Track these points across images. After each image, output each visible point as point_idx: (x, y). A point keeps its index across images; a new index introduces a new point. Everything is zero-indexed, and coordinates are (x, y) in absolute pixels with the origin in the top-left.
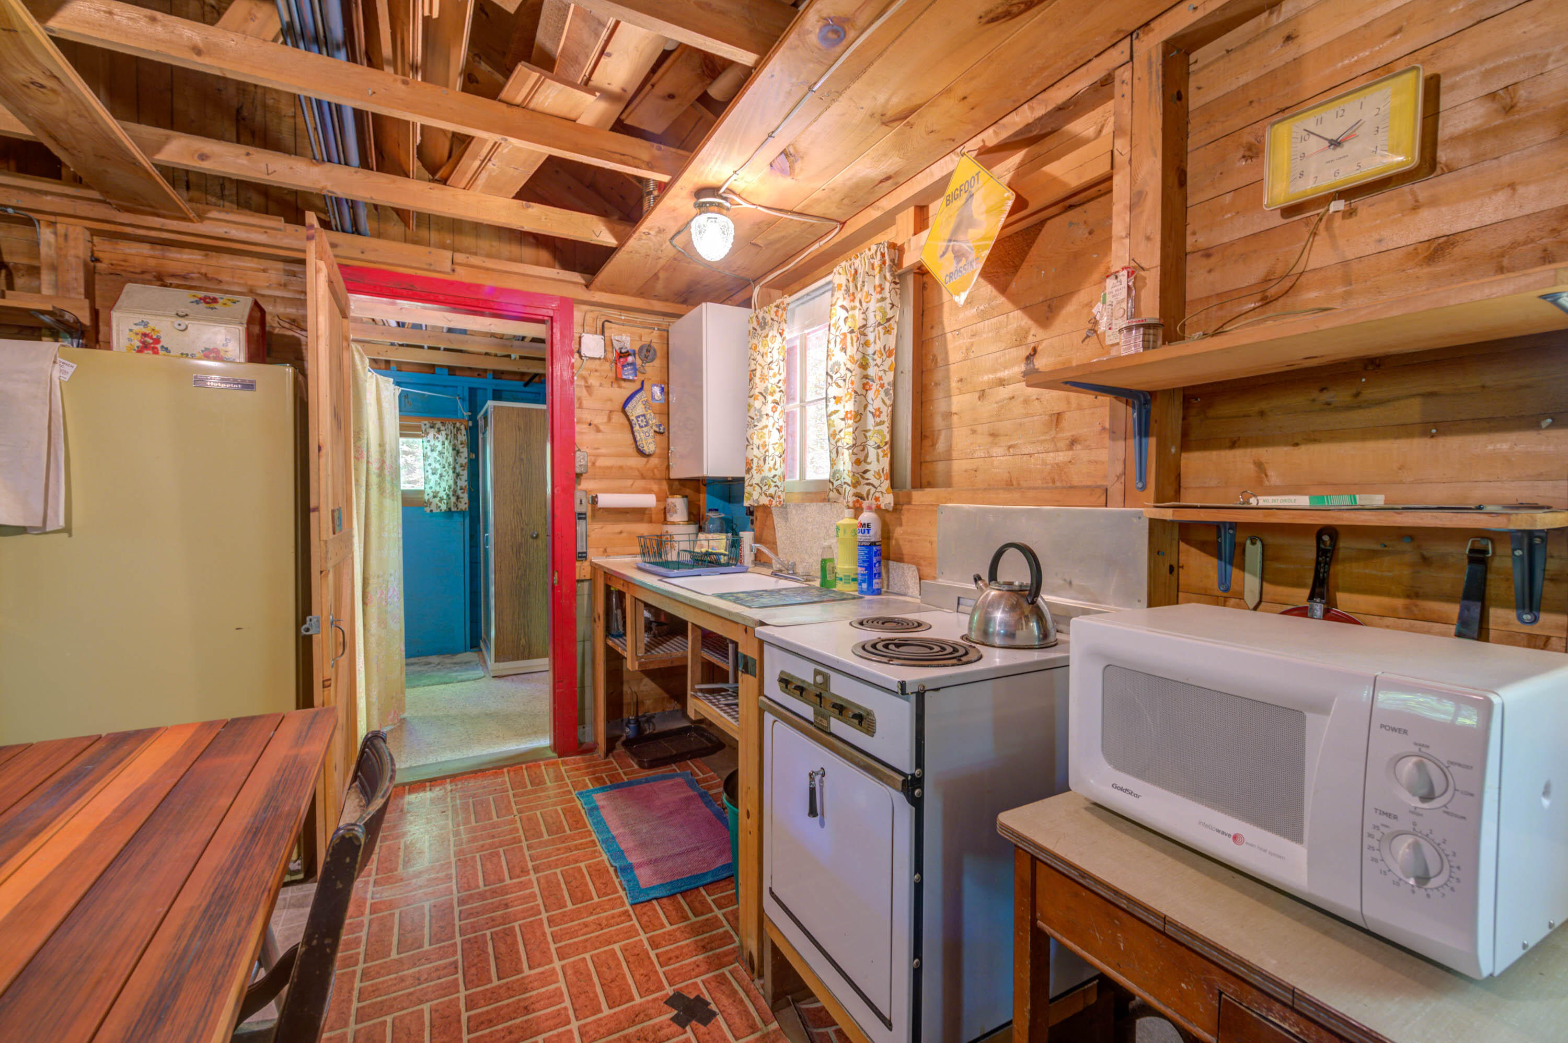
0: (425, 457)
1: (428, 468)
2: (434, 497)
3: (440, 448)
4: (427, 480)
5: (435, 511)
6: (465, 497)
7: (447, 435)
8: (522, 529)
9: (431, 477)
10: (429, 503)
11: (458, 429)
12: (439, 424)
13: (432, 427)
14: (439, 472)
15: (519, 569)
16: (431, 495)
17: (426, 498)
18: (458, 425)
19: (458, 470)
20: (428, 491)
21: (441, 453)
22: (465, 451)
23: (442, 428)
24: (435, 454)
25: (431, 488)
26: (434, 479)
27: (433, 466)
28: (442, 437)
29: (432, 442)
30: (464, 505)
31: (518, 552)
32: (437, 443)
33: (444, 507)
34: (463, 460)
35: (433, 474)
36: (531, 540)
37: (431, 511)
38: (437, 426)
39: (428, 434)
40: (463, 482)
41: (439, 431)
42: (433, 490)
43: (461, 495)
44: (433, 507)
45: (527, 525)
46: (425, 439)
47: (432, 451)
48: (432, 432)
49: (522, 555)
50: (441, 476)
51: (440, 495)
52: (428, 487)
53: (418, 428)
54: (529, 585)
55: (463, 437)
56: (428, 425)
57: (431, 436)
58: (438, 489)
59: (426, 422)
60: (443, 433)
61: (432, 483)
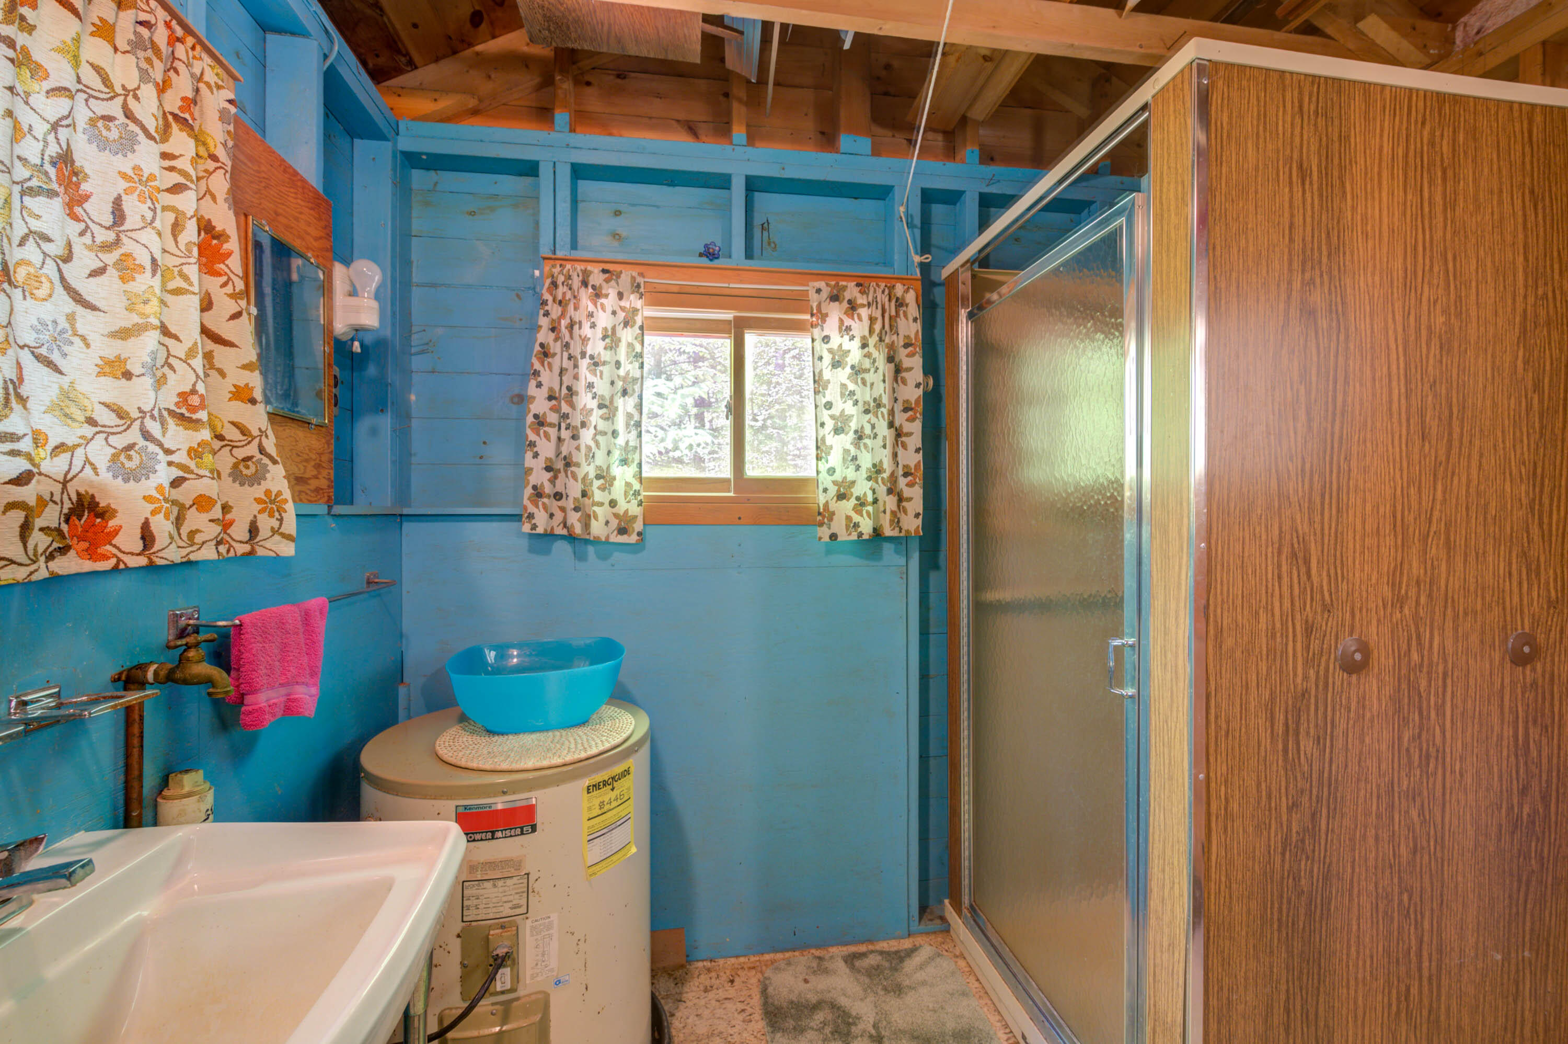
0: (819, 383)
1: (825, 415)
2: (841, 497)
3: (855, 355)
4: (821, 449)
5: (843, 537)
6: (915, 495)
7: (872, 320)
8: (1309, 630)
9: (831, 440)
10: (825, 516)
11: (900, 303)
12: (852, 291)
13: (835, 298)
14: (853, 425)
15: (1294, 806)
16: (833, 491)
17: (822, 499)
18: (899, 289)
19: (900, 419)
20: (826, 480)
21: (857, 371)
22: (914, 363)
23: (862, 300)
24: (843, 374)
25: (831, 471)
26: (840, 444)
27: (835, 411)
28: (859, 327)
29: (836, 340)
30: (912, 523)
31: (1292, 731)
32: (847, 344)
33: (866, 526)
34: (912, 393)
35: (837, 431)
36: (1338, 677)
37: (833, 537)
38: (847, 295)
39: (824, 317)
40: (912, 458)
41: (853, 307)
42: (838, 476)
43: (907, 493)
44: (838, 526)
45: (1327, 609)
46: (817, 332)
47: (836, 364)
48: (835, 313)
49: (1307, 745)
50: (859, 436)
51: (858, 491)
52: (823, 467)
53: (798, 302)
54: (1326, 877)
55: (911, 327)
56: (826, 292)
57: (831, 326)
58: (850, 474)
59: (821, 284)
60: (864, 312)
61: (835, 459)
